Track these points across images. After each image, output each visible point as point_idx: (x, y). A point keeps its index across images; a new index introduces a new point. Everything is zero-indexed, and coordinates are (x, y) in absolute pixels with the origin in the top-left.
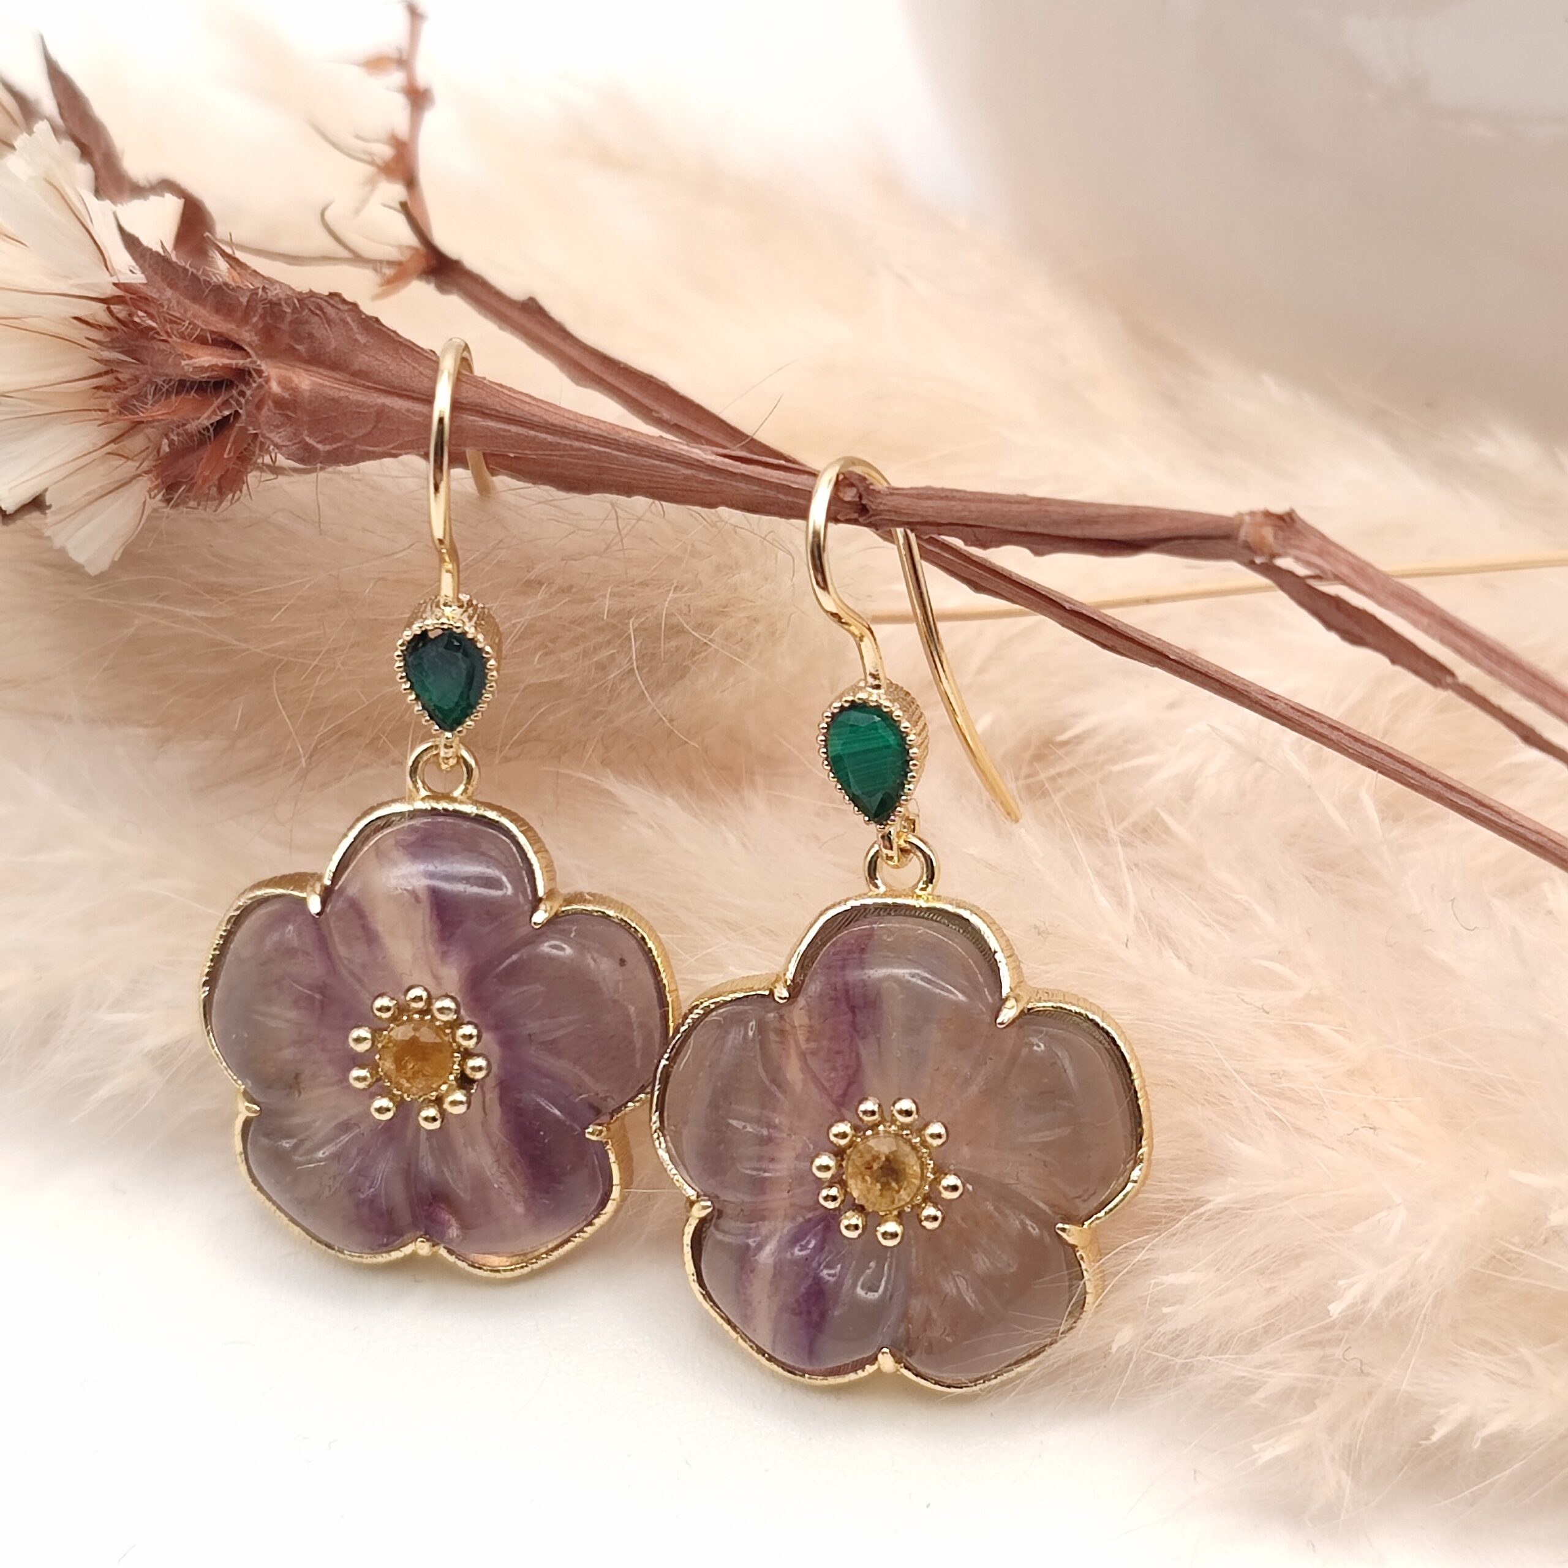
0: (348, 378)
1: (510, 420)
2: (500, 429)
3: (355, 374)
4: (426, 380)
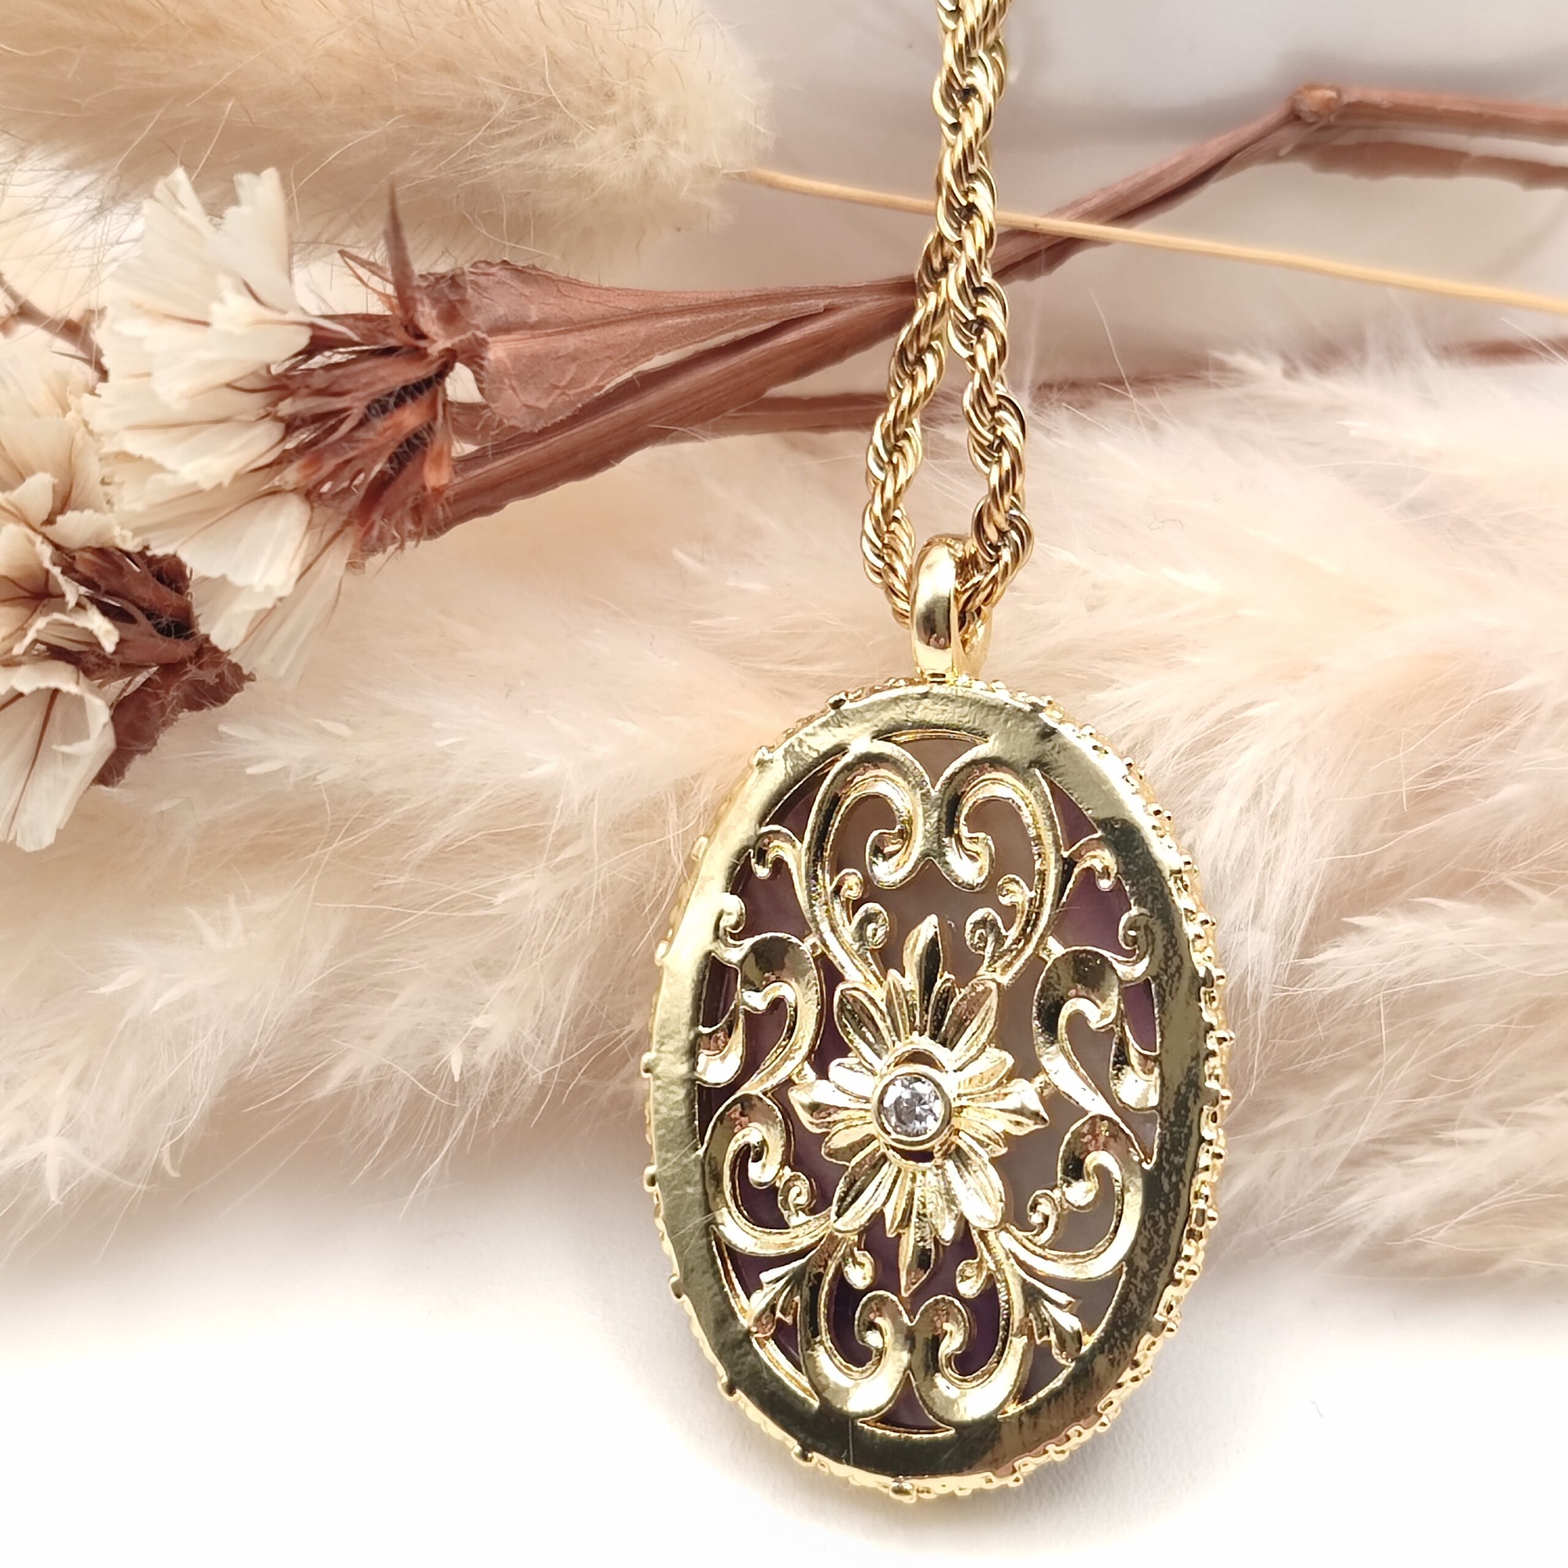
0: (528, 333)
1: (681, 311)
2: (678, 324)
3: (532, 327)
4: (597, 306)
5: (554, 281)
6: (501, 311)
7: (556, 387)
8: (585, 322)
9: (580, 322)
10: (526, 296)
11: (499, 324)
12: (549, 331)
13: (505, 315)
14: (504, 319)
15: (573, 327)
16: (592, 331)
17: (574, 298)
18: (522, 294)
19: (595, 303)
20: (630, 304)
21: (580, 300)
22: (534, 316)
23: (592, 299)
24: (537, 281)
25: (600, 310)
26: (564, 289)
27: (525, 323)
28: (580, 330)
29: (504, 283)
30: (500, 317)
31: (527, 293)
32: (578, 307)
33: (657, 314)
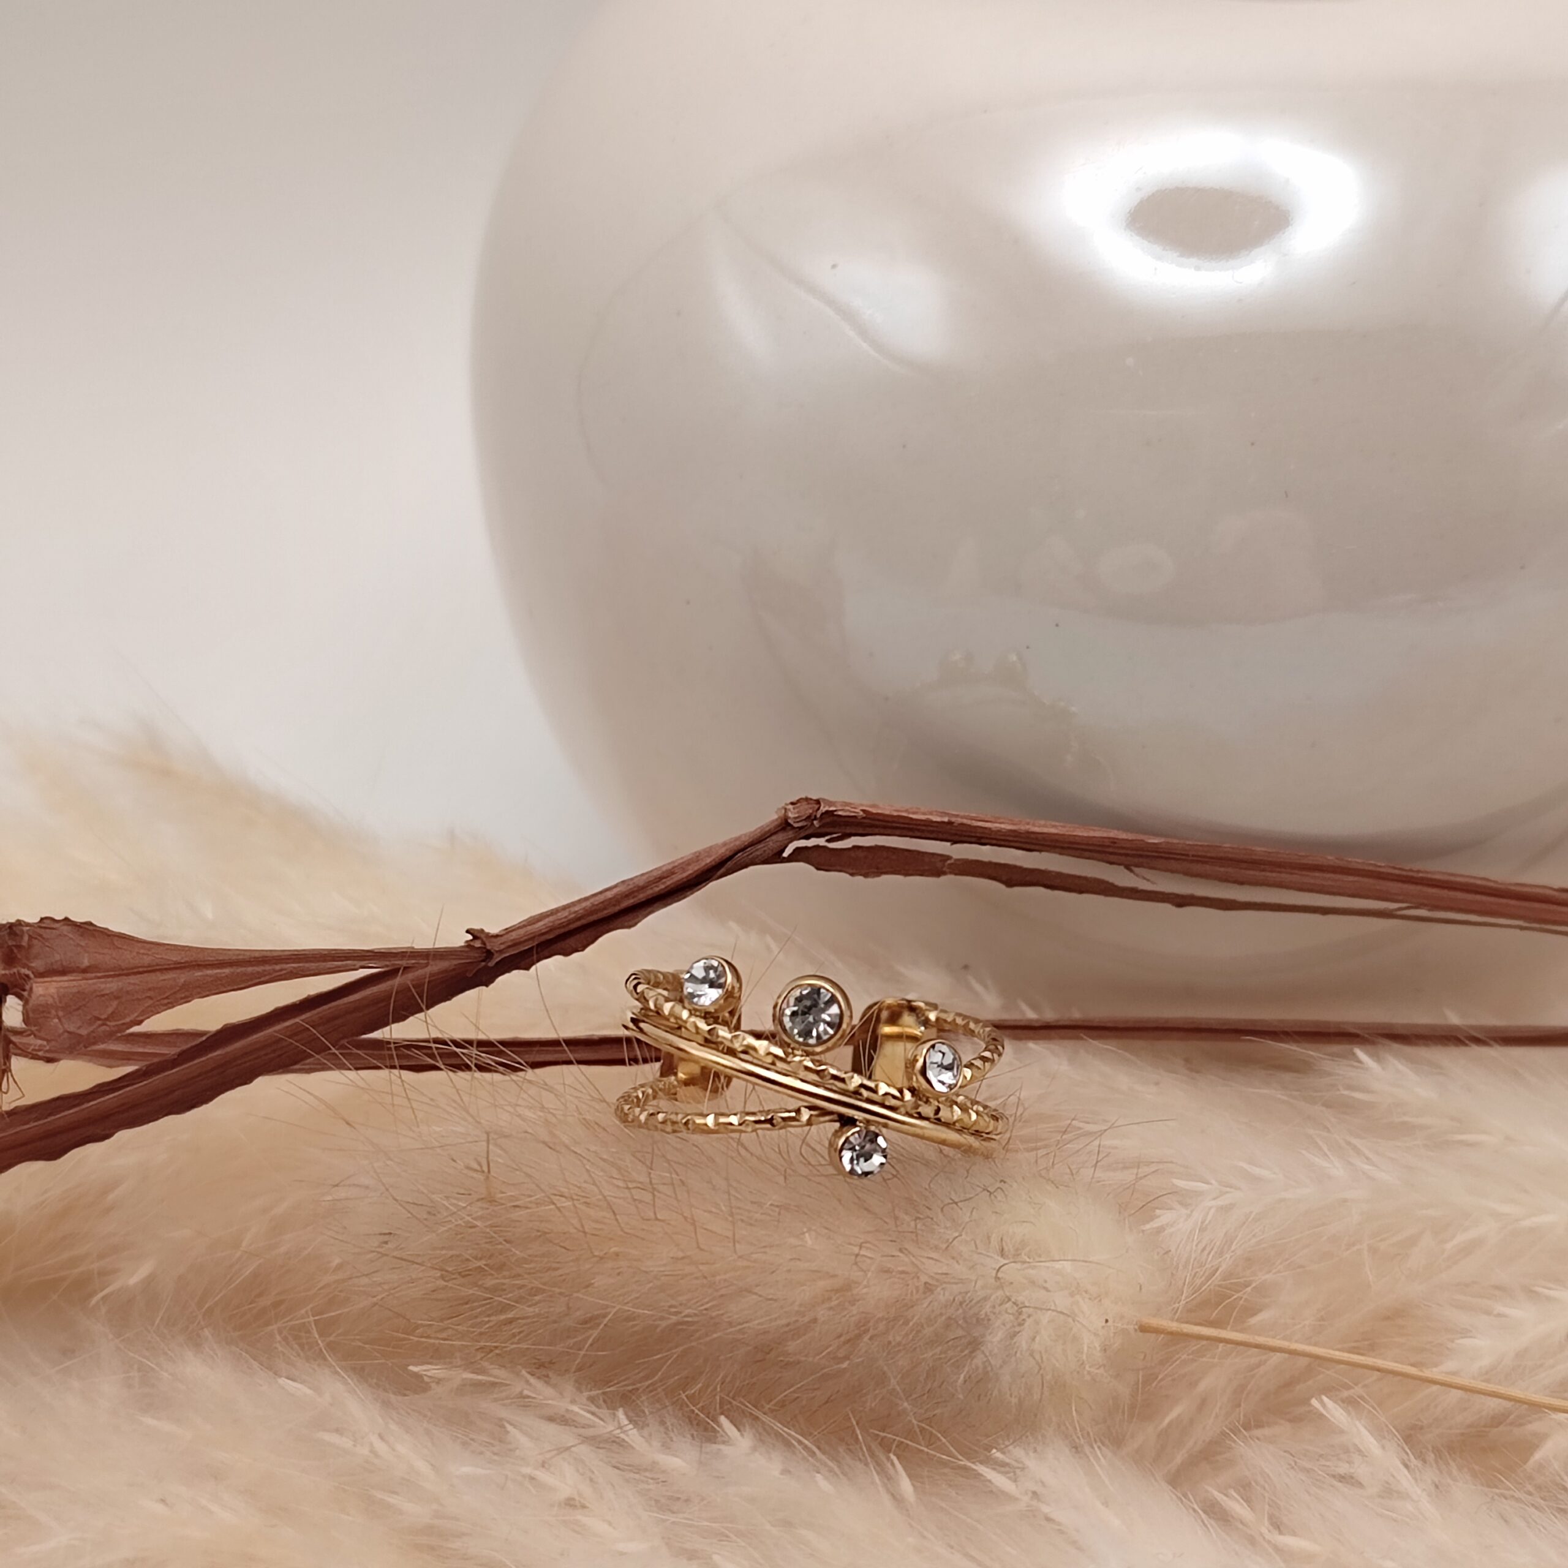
4: (145, 957)
5: (109, 936)
6: (57, 957)
7: (99, 1019)
8: (132, 969)
9: (127, 969)
10: (81, 946)
11: (55, 967)
12: (99, 975)
13: (61, 960)
14: (59, 963)
15: (121, 972)
16: (139, 976)
17: (126, 950)
18: (78, 945)
19: (143, 954)
20: (175, 957)
21: (131, 951)
22: (86, 963)
23: (142, 951)
24: (94, 936)
25: (147, 960)
26: (117, 942)
27: (78, 967)
28: (127, 975)
29: (66, 936)
30: (56, 962)
31: (83, 943)
32: (128, 958)
33: (199, 965)
